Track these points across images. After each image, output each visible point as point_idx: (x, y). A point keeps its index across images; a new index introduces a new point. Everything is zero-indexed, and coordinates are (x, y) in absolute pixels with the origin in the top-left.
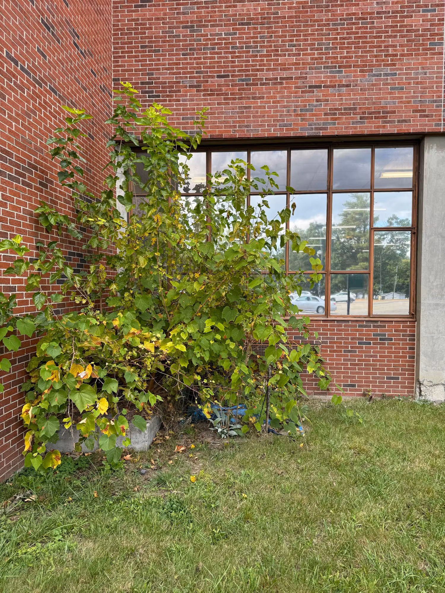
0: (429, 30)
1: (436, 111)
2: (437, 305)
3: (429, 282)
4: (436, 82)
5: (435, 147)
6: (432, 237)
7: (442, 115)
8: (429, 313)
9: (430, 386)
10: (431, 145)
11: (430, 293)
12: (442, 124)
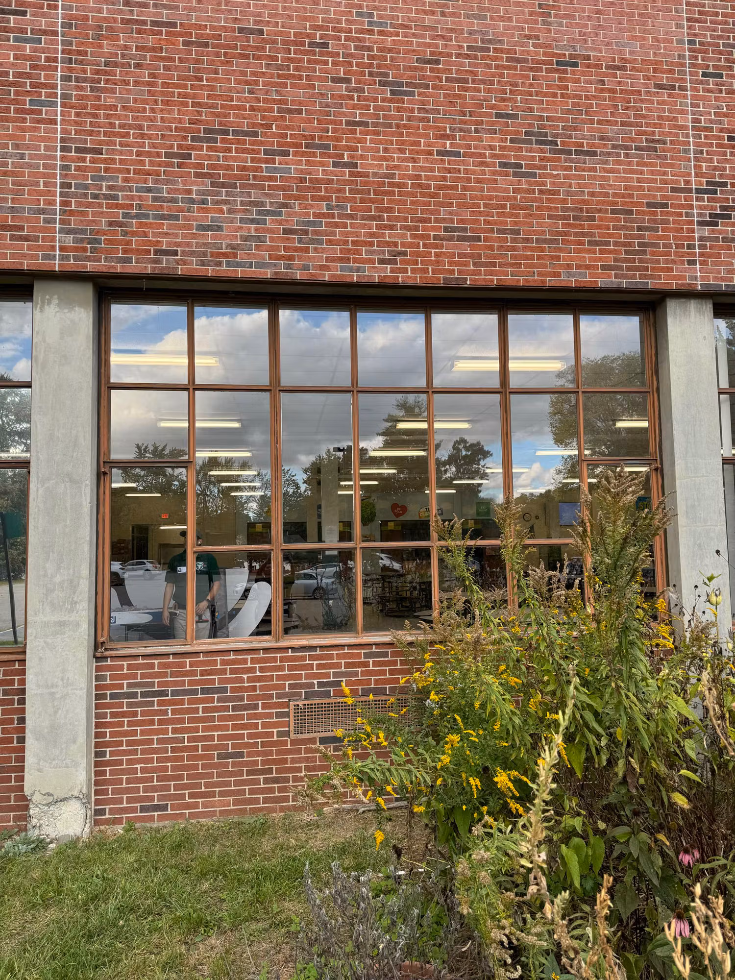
0: (28, 76)
1: (44, 230)
2: (62, 624)
3: (45, 576)
4: (44, 175)
5: (55, 301)
6: (51, 482)
7: (57, 238)
8: (45, 642)
9: (48, 805)
10: (47, 297)
11: (47, 599)
12: (57, 257)
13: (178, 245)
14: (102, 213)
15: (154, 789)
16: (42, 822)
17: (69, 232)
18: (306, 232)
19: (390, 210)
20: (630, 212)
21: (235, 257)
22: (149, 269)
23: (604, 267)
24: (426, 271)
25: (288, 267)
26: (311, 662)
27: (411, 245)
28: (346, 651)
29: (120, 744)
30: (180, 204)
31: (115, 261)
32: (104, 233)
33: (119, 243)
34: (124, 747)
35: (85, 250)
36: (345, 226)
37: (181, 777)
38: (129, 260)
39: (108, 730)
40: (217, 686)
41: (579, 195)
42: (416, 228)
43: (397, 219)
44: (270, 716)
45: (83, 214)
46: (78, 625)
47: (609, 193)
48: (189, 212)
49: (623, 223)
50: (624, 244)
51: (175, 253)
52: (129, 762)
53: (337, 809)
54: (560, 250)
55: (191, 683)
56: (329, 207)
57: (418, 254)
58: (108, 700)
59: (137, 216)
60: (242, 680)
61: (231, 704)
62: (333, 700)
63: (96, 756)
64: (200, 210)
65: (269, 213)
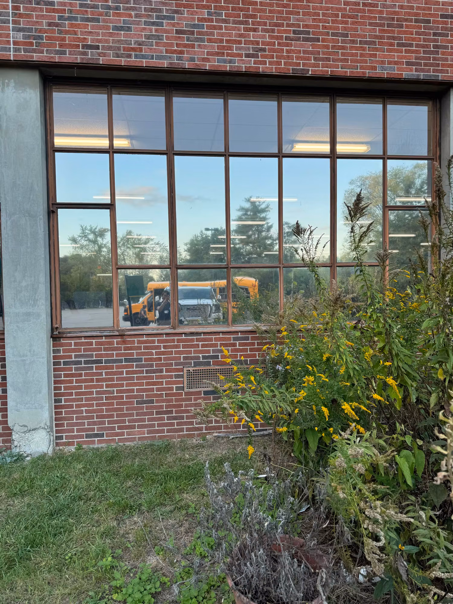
1: (1, 28)
3: (15, 281)
5: (12, 84)
6: (16, 216)
7: (11, 35)
8: (17, 326)
9: (25, 432)
10: (6, 81)
11: (17, 297)
12: (12, 49)
13: (99, 41)
14: (43, 16)
15: (95, 423)
16: (21, 443)
17: (20, 30)
18: (192, 33)
19: (254, 17)
20: (428, 22)
21: (141, 51)
22: (79, 59)
23: (408, 63)
24: (279, 63)
25: (179, 59)
26: (198, 343)
27: (268, 44)
28: (221, 336)
29: (71, 394)
30: (100, 10)
31: (54, 53)
32: (46, 31)
33: (56, 39)
34: (74, 397)
35: (31, 44)
36: (221, 28)
37: (112, 416)
38: (64, 53)
39: (62, 385)
40: (135, 357)
41: (392, 8)
42: (273, 31)
43: (259, 24)
44: (171, 377)
45: (29, 16)
46: (39, 315)
47: (413, 6)
48: (107, 16)
49: (423, 30)
50: (423, 46)
51: (97, 48)
52: (78, 406)
53: (215, 436)
54: (377, 50)
55: (117, 355)
56: (209, 14)
57: (274, 51)
58: (62, 366)
59: (69, 19)
60: (152, 354)
61: (145, 369)
62: (212, 367)
63: (55, 402)
64: (115, 14)
65: (165, 17)
